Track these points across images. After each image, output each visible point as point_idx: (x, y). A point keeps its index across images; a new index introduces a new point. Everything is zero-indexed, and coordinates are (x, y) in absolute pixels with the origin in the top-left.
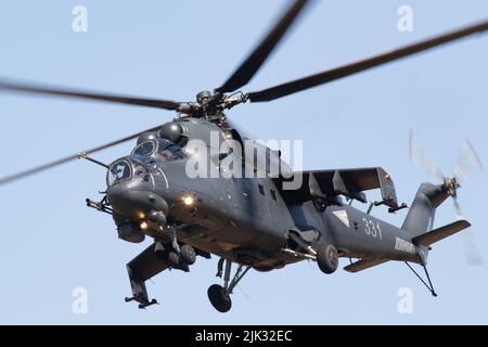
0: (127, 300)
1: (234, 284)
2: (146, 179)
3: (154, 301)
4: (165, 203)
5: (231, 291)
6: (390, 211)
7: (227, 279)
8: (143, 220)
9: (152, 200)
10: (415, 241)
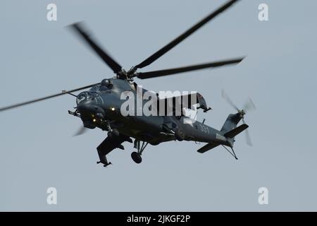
0: (98, 163)
1: (142, 151)
2: (93, 99)
3: (110, 163)
4: (103, 111)
5: (141, 154)
6: (205, 112)
7: (139, 149)
8: (94, 118)
9: (96, 108)
10: (226, 135)
